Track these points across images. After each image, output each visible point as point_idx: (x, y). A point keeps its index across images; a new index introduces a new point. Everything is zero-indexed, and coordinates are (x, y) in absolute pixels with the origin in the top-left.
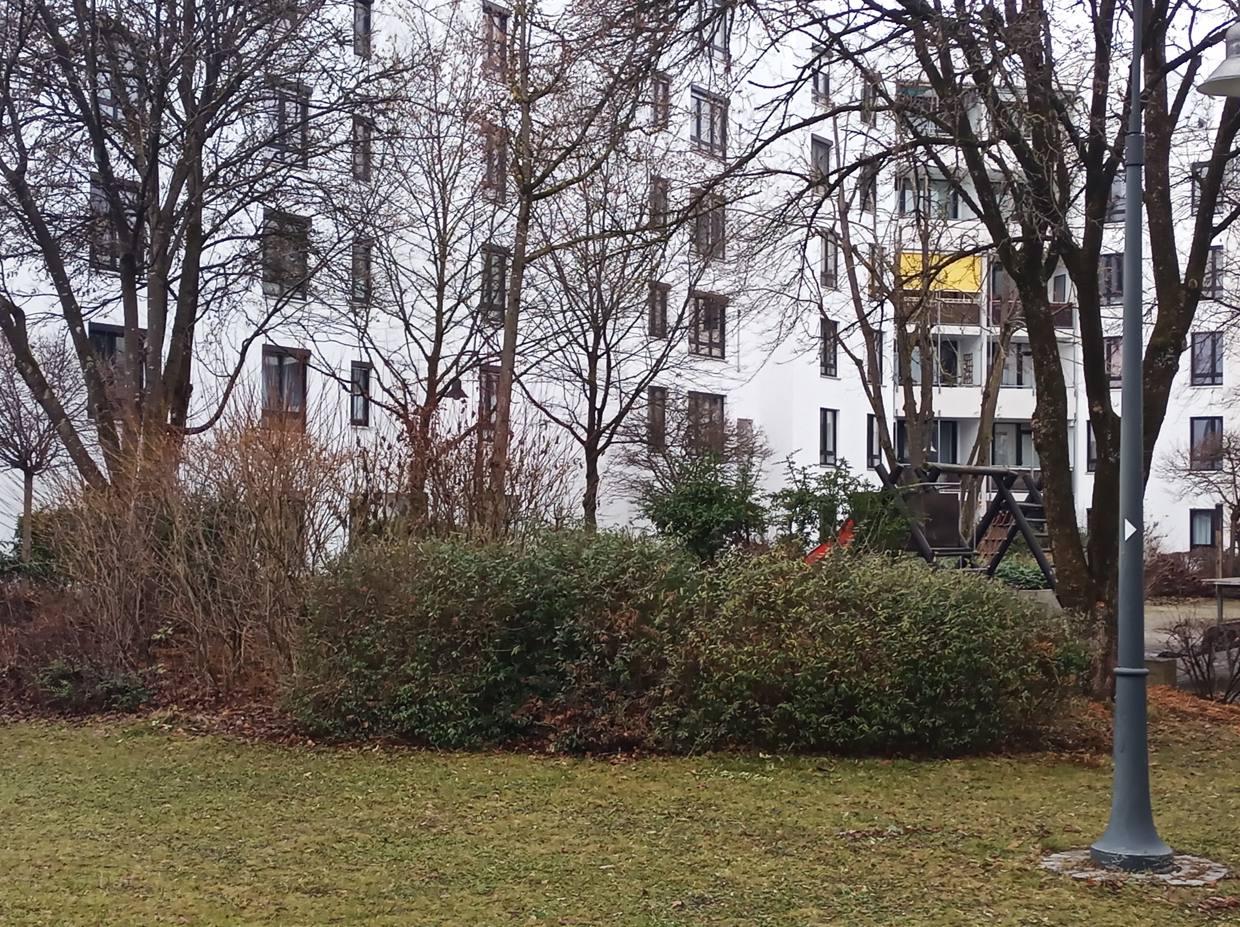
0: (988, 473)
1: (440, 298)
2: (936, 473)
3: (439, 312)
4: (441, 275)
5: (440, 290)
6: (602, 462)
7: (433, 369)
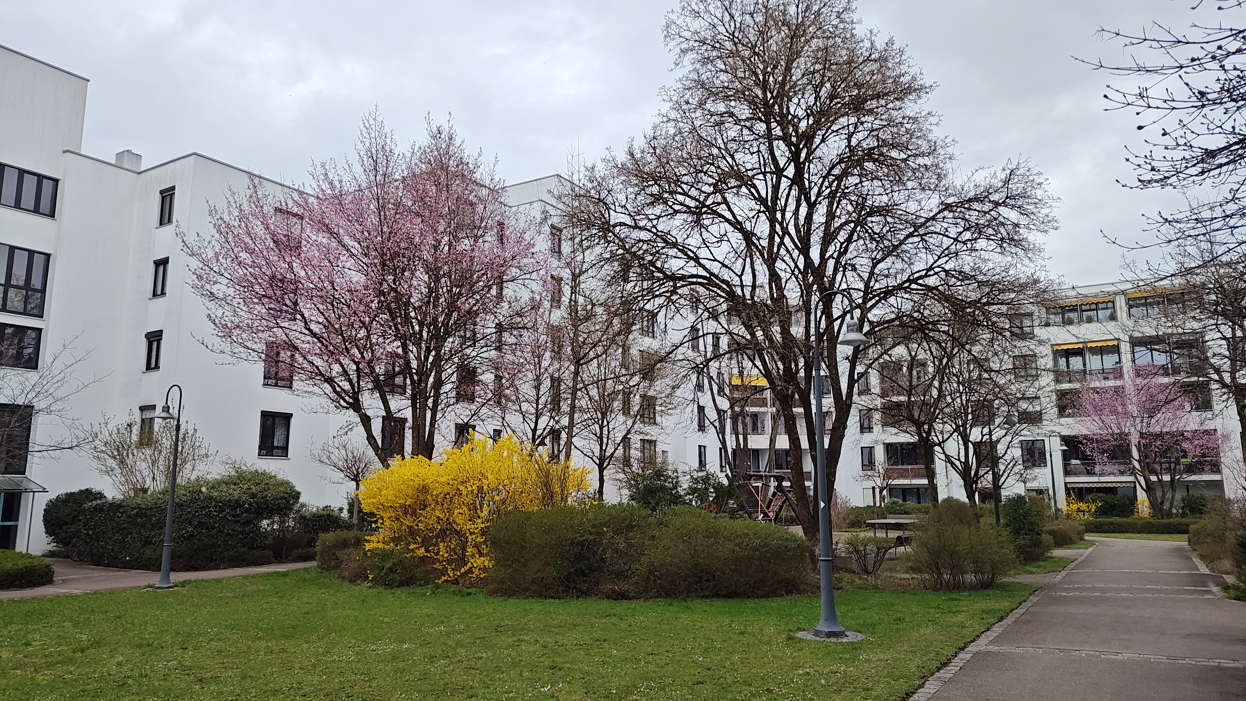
0: (774, 476)
1: (537, 405)
2: (750, 477)
3: (537, 410)
4: (538, 395)
5: (537, 400)
6: (605, 473)
7: (534, 435)
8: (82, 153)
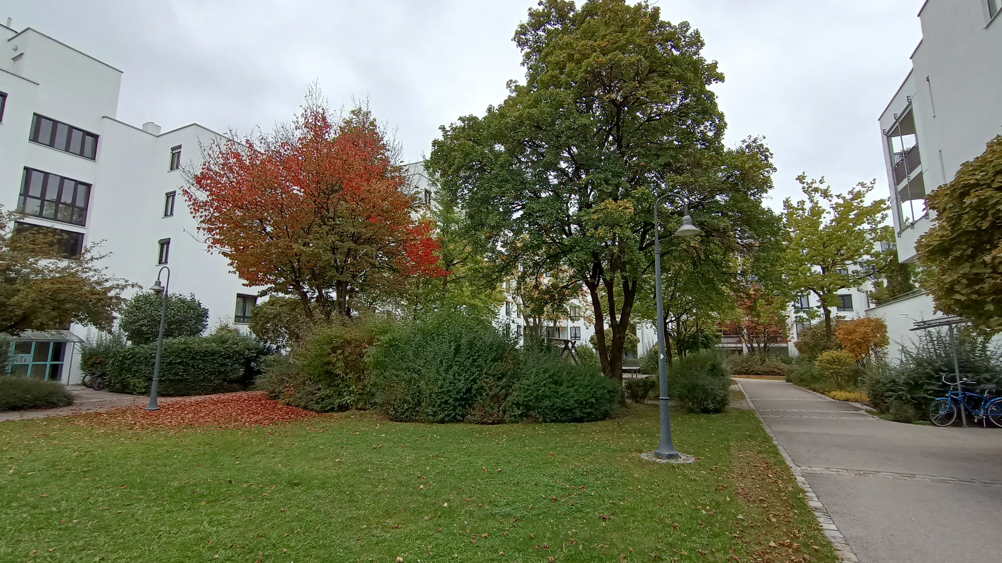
8: (117, 119)
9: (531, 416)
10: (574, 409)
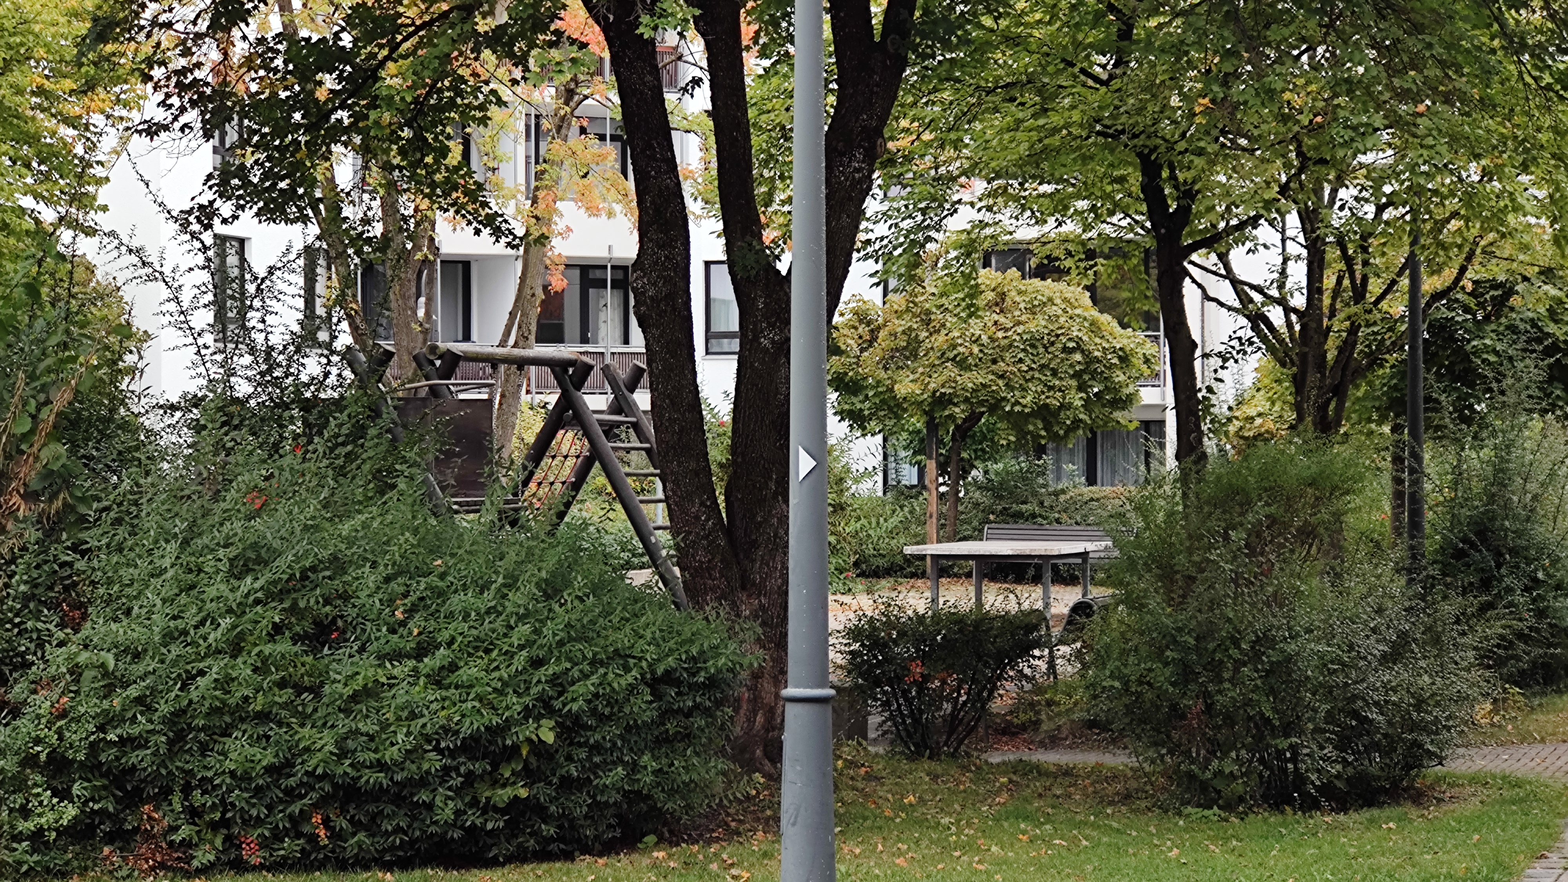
9: (149, 836)
10: (423, 782)
